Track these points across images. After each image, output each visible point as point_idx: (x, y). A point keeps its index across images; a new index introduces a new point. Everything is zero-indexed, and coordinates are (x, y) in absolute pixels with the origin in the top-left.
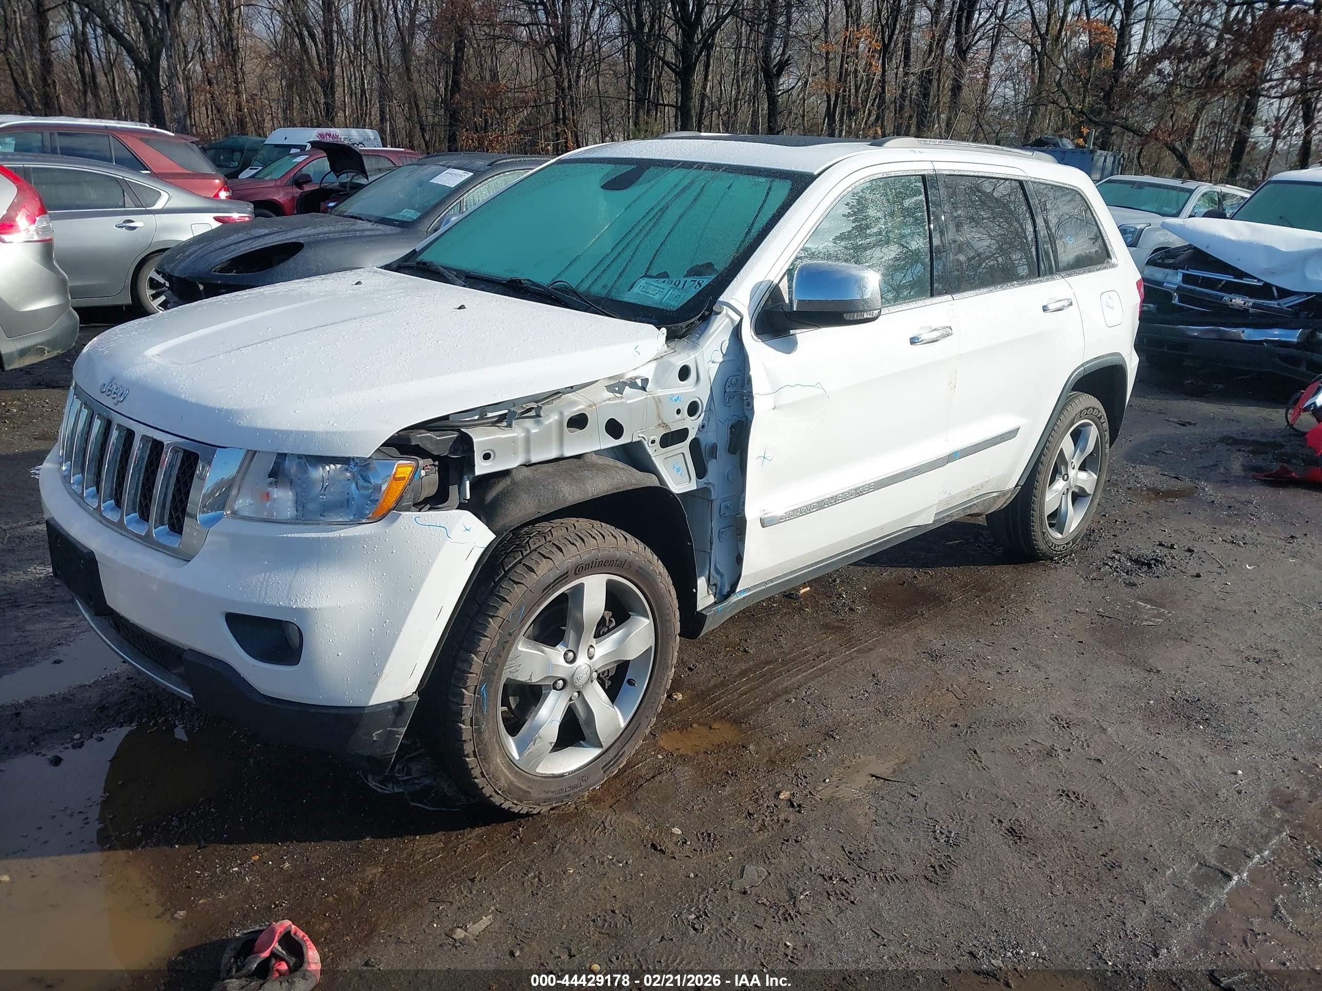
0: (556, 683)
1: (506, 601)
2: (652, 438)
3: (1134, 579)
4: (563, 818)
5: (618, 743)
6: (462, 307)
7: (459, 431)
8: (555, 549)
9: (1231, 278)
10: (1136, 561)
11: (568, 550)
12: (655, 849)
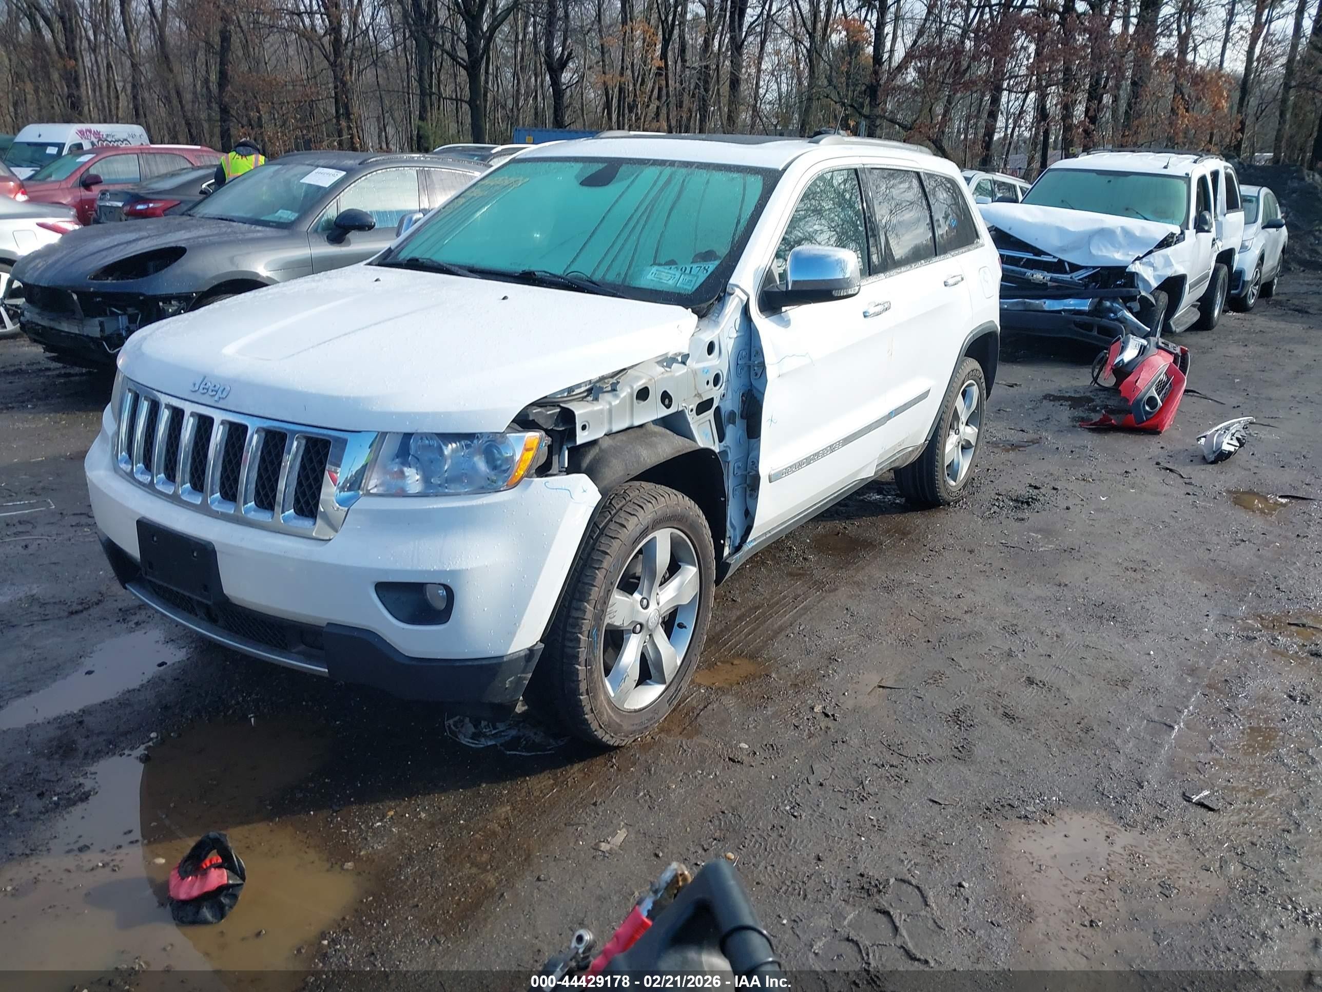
0: (635, 627)
1: (607, 554)
2: (691, 407)
3: (1020, 516)
4: (645, 747)
5: (676, 680)
6: (505, 298)
7: (559, 406)
8: (637, 508)
9: (1030, 256)
10: (1016, 501)
11: (647, 507)
12: (734, 761)
